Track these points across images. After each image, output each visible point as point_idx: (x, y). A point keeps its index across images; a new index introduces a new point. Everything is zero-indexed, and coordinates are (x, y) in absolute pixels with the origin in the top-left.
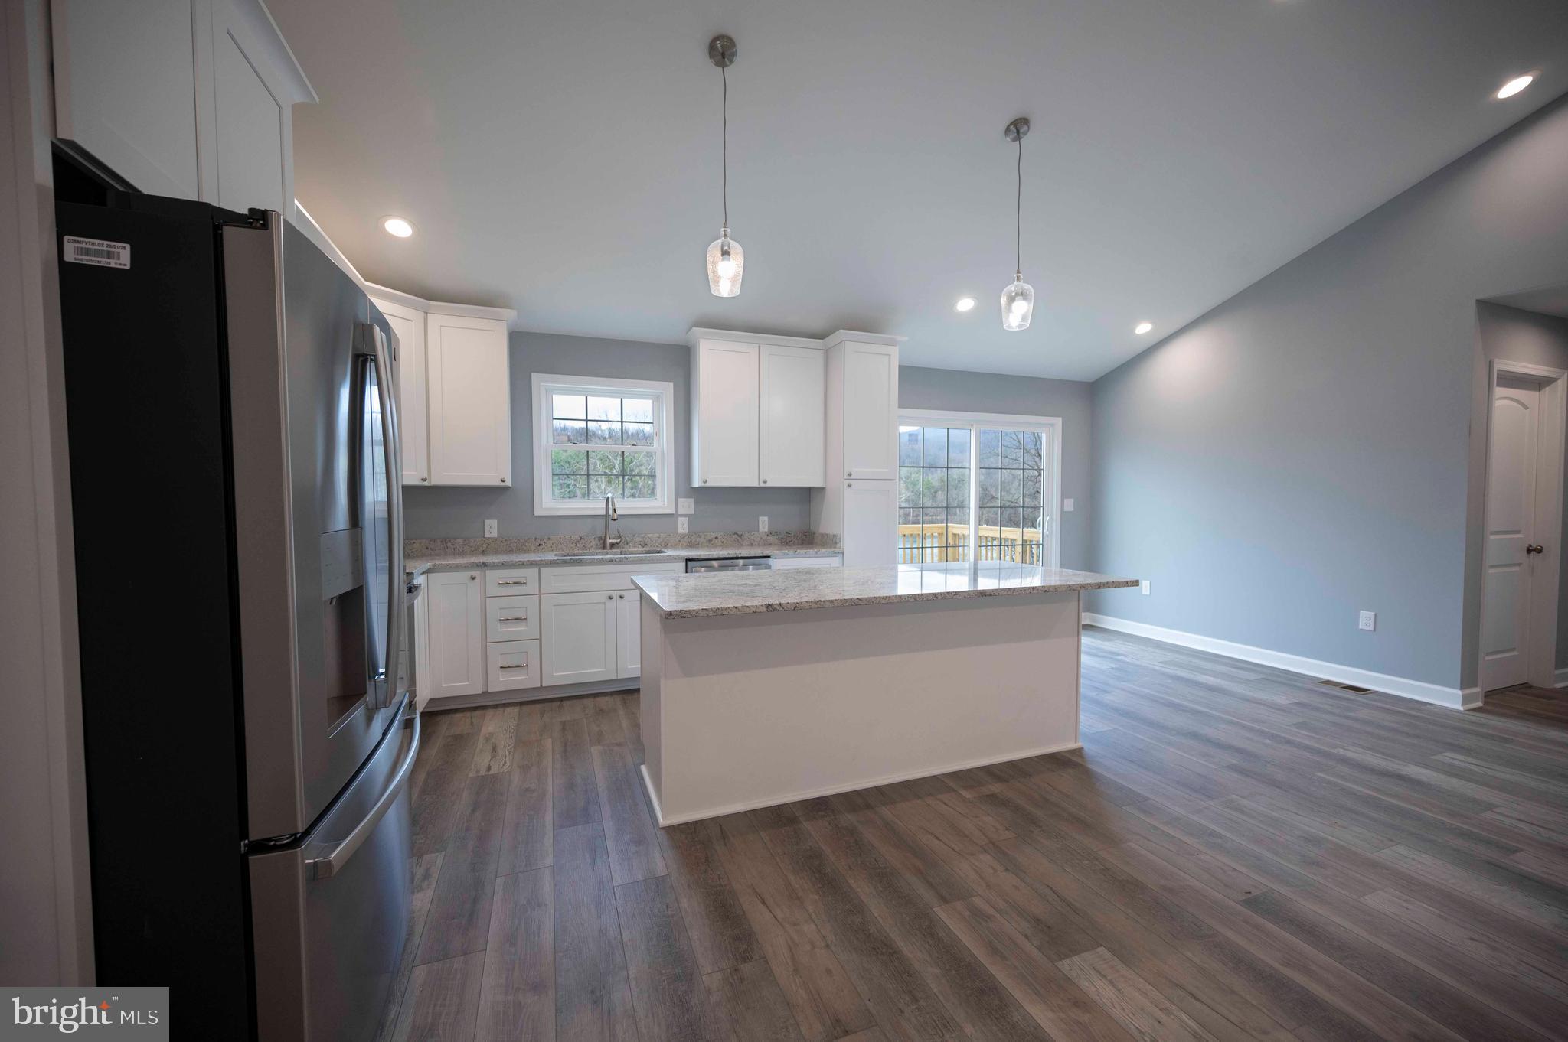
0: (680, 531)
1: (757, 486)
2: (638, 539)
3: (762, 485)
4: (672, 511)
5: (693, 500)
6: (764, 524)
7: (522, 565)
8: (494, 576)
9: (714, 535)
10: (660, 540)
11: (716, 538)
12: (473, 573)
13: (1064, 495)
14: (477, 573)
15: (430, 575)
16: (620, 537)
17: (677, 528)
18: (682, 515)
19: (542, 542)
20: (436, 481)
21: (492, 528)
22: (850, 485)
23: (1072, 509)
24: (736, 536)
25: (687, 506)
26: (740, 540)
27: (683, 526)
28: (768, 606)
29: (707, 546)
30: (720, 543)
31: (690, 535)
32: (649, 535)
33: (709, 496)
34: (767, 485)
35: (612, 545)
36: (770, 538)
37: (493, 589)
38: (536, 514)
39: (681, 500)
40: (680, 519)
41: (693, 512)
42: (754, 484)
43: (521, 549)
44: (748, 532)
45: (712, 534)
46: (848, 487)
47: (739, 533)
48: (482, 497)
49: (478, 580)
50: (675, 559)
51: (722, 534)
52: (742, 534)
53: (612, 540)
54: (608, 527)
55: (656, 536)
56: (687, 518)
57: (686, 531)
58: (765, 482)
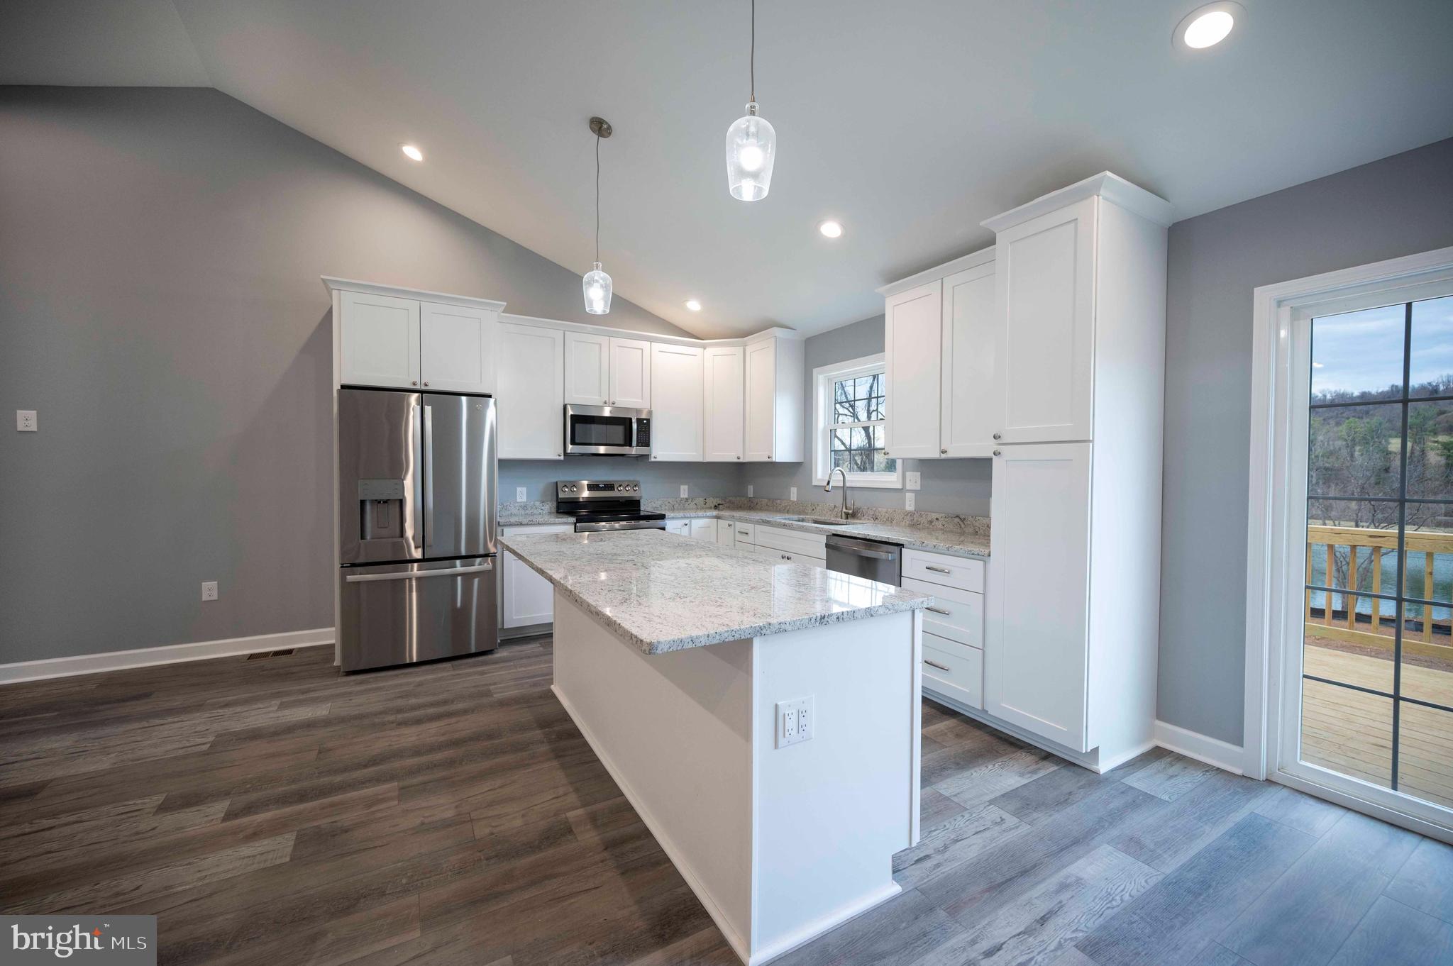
0: (908, 508)
2: (871, 512)
3: (943, 456)
4: (900, 487)
5: (919, 473)
8: (738, 526)
9: (934, 516)
10: (886, 517)
11: (937, 519)
12: (731, 523)
16: (855, 509)
17: (905, 505)
18: (909, 491)
19: (814, 508)
20: (747, 458)
21: (794, 494)
22: (997, 453)
24: (958, 520)
25: (914, 480)
26: (963, 526)
27: (910, 505)
29: (928, 528)
30: (941, 526)
31: (912, 514)
33: (928, 467)
37: (738, 536)
38: (812, 484)
39: (908, 474)
40: (908, 495)
41: (919, 488)
42: (937, 454)
44: (972, 517)
45: (933, 514)
46: (994, 457)
47: (962, 517)
48: (770, 469)
49: (733, 526)
50: (819, 532)
51: (941, 515)
52: (964, 519)
53: (847, 511)
54: (845, 499)
55: (884, 510)
56: (914, 494)
57: (912, 509)
58: (944, 452)
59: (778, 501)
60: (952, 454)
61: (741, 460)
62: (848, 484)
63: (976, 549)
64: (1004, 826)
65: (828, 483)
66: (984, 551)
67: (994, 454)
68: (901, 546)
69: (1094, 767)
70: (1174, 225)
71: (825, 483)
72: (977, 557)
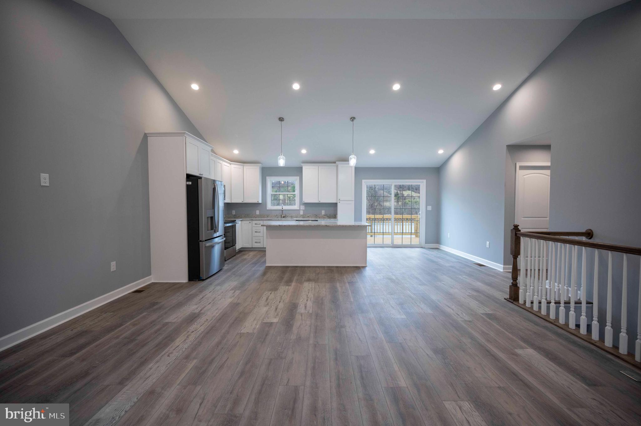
0: (301, 214)
1: (318, 202)
2: (290, 216)
3: (319, 202)
4: (299, 209)
5: (304, 206)
6: (323, 212)
7: (259, 220)
8: (254, 222)
9: (309, 215)
12: (250, 222)
13: (427, 205)
14: (251, 222)
15: (242, 222)
16: (285, 215)
17: (300, 213)
18: (301, 210)
19: (268, 216)
20: (245, 202)
21: (258, 212)
22: (340, 202)
23: (431, 209)
24: (315, 216)
25: (303, 208)
27: (302, 213)
28: (279, 225)
29: (308, 218)
30: (311, 217)
31: (303, 215)
32: (293, 215)
33: (307, 205)
34: (320, 202)
35: (284, 217)
36: (325, 216)
37: (254, 225)
38: (267, 209)
39: (301, 206)
42: (317, 202)
43: (264, 217)
48: (255, 205)
49: (251, 223)
51: (311, 215)
52: (317, 215)
54: (282, 213)
55: (295, 215)
56: (303, 211)
57: (302, 214)
58: (320, 201)
59: (251, 215)
61: (243, 202)
62: (283, 209)
71: (281, 209)
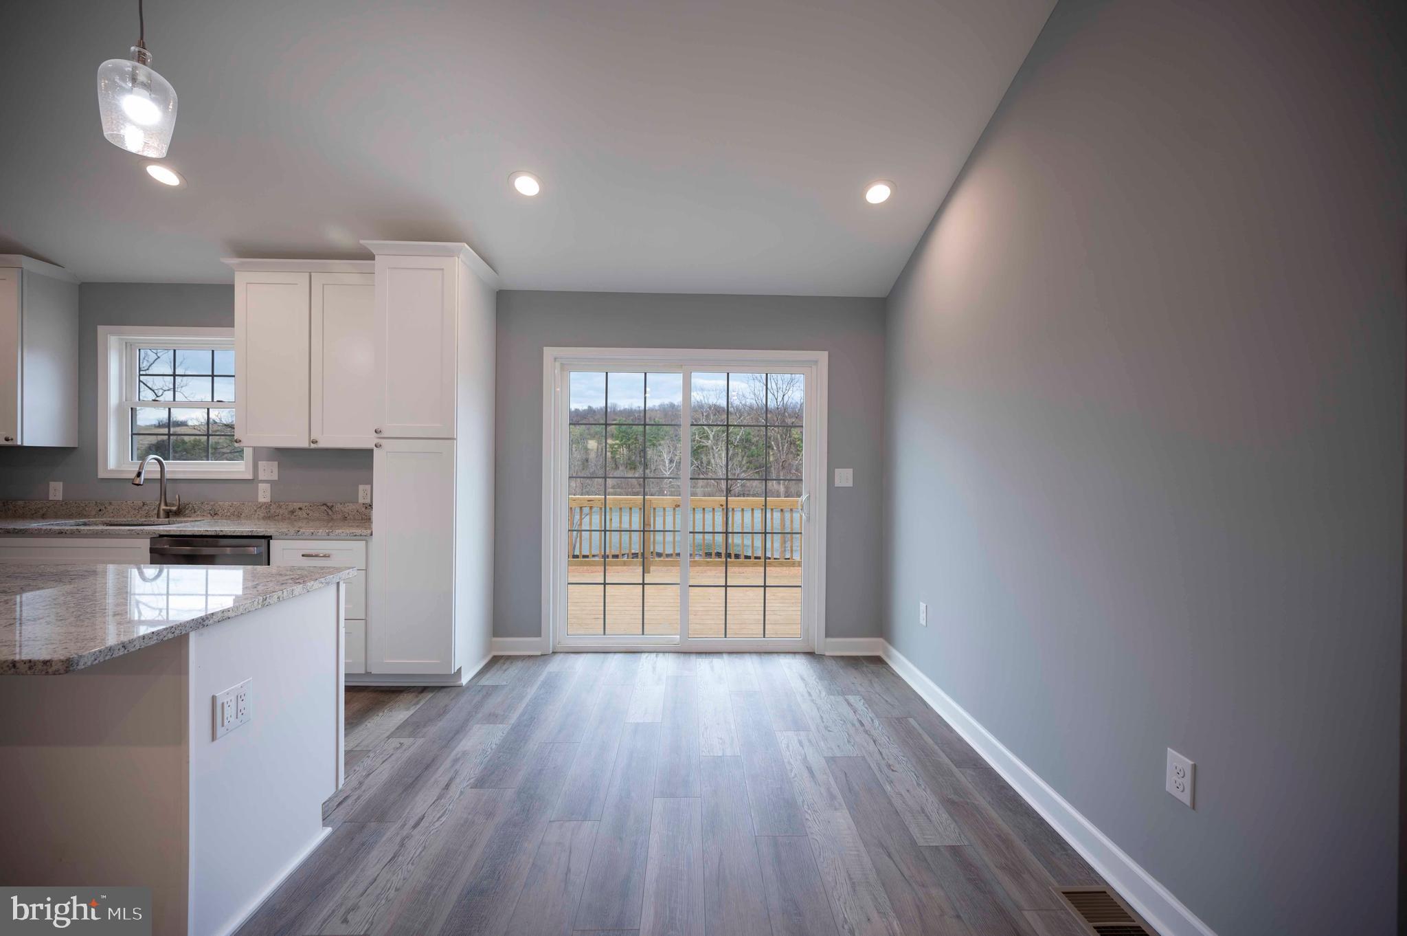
0: (261, 499)
1: (309, 446)
2: (207, 507)
3: (313, 446)
4: (250, 477)
5: (276, 463)
9: (297, 505)
10: (232, 510)
11: (300, 509)
13: (833, 463)
16: (182, 504)
17: (257, 497)
18: (262, 481)
19: (103, 508)
21: (56, 491)
22: (378, 445)
23: (850, 484)
24: (325, 508)
25: (269, 471)
26: (330, 513)
27: (264, 494)
29: (289, 518)
30: (305, 515)
31: (267, 506)
32: (219, 503)
34: (320, 446)
38: (99, 477)
39: (261, 464)
40: (261, 486)
41: (276, 478)
42: (304, 444)
44: (341, 504)
45: (295, 504)
46: (375, 448)
47: (328, 504)
50: (138, 535)
51: (307, 504)
52: (332, 506)
53: (168, 508)
54: (163, 493)
55: (228, 503)
56: (269, 485)
57: (267, 500)
58: (315, 442)
59: (19, 502)
60: (323, 444)
62: (168, 476)
63: (358, 531)
64: (404, 747)
65: (139, 475)
66: (365, 532)
67: (376, 446)
68: (268, 538)
69: (458, 683)
70: (500, 291)
72: (360, 538)
